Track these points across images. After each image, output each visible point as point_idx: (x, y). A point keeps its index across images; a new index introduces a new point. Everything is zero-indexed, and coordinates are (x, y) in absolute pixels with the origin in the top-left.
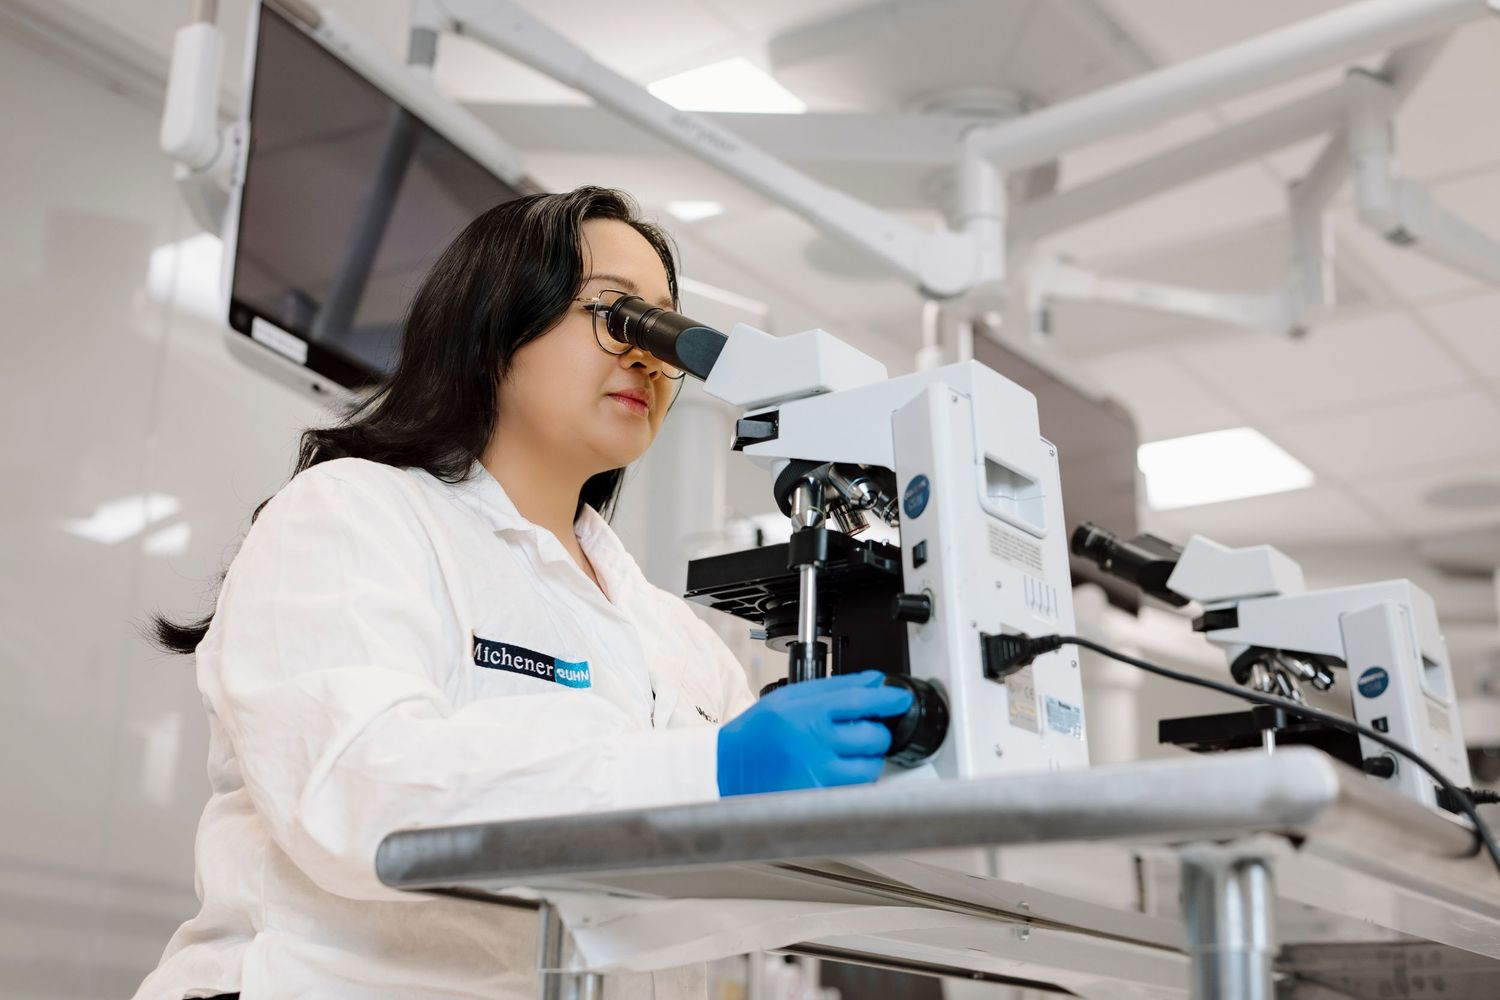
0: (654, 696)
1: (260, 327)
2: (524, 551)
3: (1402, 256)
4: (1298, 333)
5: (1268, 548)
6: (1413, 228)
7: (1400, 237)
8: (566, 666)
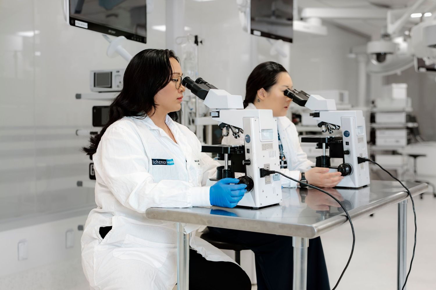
0: (186, 161)
8: (169, 161)
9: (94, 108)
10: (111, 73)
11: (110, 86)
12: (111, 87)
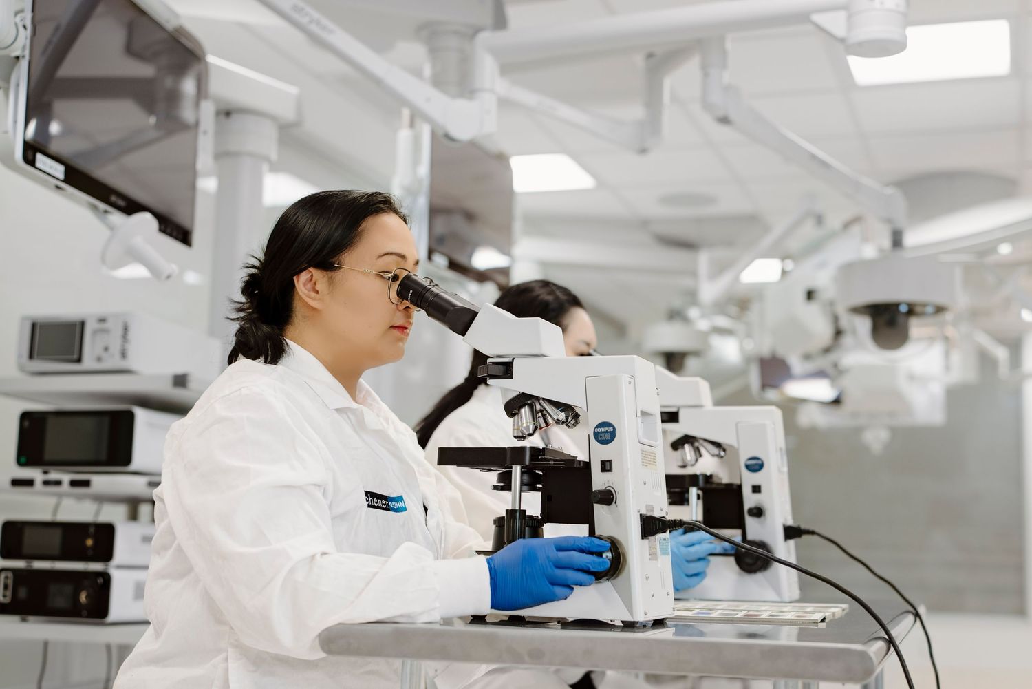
0: (426, 509)
1: (41, 159)
2: (349, 418)
3: (724, 130)
4: (643, 151)
5: (698, 379)
6: (733, 116)
7: (724, 120)
8: (393, 499)
9: (25, 416)
10: (83, 324)
11: (75, 356)
12: (79, 360)
